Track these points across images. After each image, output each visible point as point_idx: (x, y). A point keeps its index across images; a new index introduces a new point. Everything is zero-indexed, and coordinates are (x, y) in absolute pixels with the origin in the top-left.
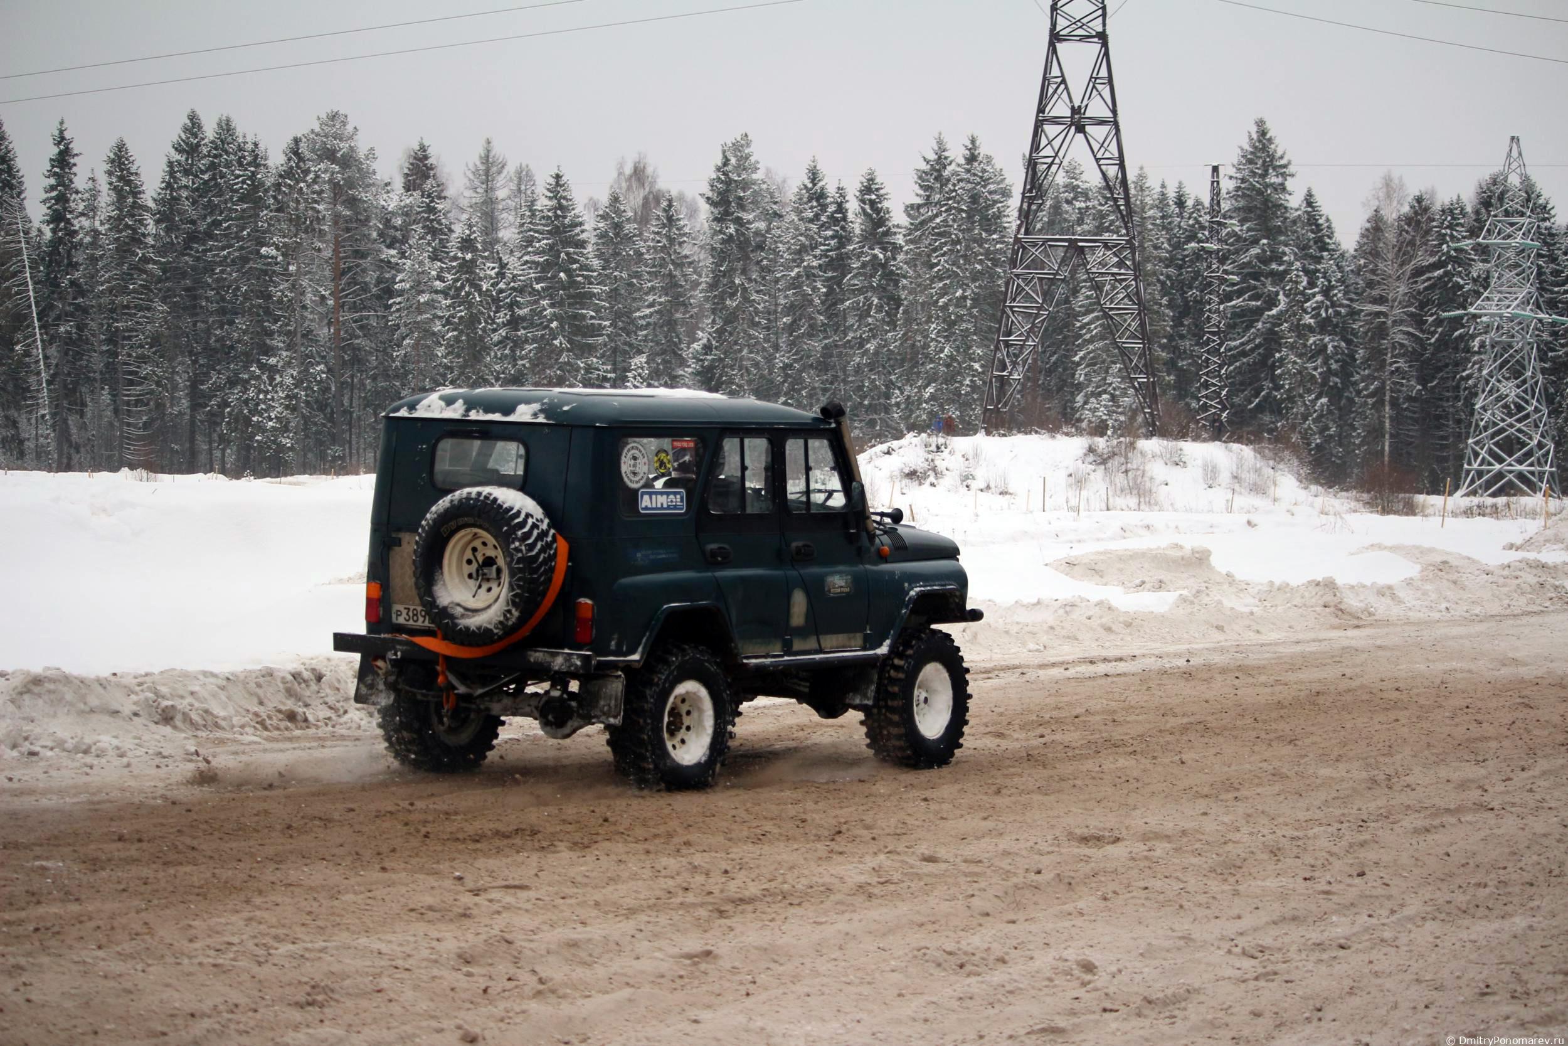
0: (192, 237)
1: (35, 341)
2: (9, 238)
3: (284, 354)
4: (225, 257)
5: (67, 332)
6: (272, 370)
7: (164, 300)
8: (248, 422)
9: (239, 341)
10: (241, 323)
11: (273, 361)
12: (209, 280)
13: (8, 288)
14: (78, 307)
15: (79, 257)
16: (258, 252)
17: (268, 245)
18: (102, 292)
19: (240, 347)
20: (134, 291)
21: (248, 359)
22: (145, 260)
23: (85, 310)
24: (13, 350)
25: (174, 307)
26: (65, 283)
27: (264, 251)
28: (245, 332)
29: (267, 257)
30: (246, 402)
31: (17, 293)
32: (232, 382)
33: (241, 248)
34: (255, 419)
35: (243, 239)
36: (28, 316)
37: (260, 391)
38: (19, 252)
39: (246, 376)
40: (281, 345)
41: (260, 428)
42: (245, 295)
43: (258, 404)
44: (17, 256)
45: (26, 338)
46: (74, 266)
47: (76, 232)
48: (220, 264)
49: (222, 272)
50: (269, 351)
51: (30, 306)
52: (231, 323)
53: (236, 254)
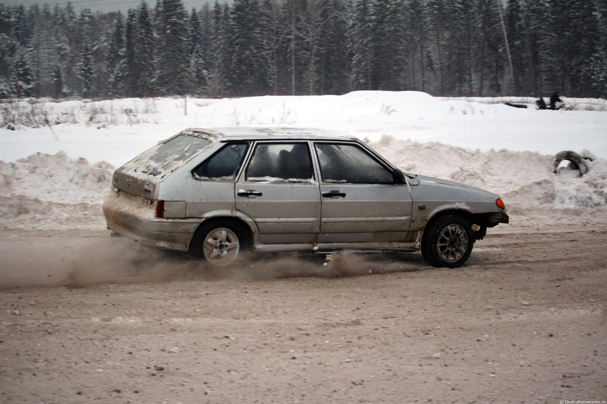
0: (564, 8)
1: (506, 48)
2: (495, 9)
3: (602, 52)
4: (578, 16)
5: (518, 44)
6: (597, 58)
7: (555, 31)
8: (589, 78)
9: (584, 48)
10: (584, 41)
11: (597, 55)
12: (571, 24)
13: (495, 28)
14: (522, 35)
15: (520, 15)
16: (591, 14)
17: (595, 11)
18: (532, 29)
19: (585, 50)
20: (544, 29)
21: (588, 55)
22: (548, 17)
23: (524, 35)
24: (497, 51)
25: (558, 34)
26: (517, 26)
27: (594, 13)
28: (586, 44)
29: (594, 15)
30: (589, 71)
31: (499, 29)
32: (581, 63)
33: (584, 12)
34: (593, 77)
35: (583, 9)
36: (503, 38)
37: (594, 67)
38: (498, 14)
39: (587, 61)
40: (600, 49)
41: (595, 81)
42: (586, 30)
43: (593, 71)
44: (497, 15)
45: (503, 46)
46: (519, 19)
47: (519, 7)
48: (574, 18)
49: (576, 21)
50: (596, 51)
51: (503, 35)
52: (580, 40)
53: (581, 15)
